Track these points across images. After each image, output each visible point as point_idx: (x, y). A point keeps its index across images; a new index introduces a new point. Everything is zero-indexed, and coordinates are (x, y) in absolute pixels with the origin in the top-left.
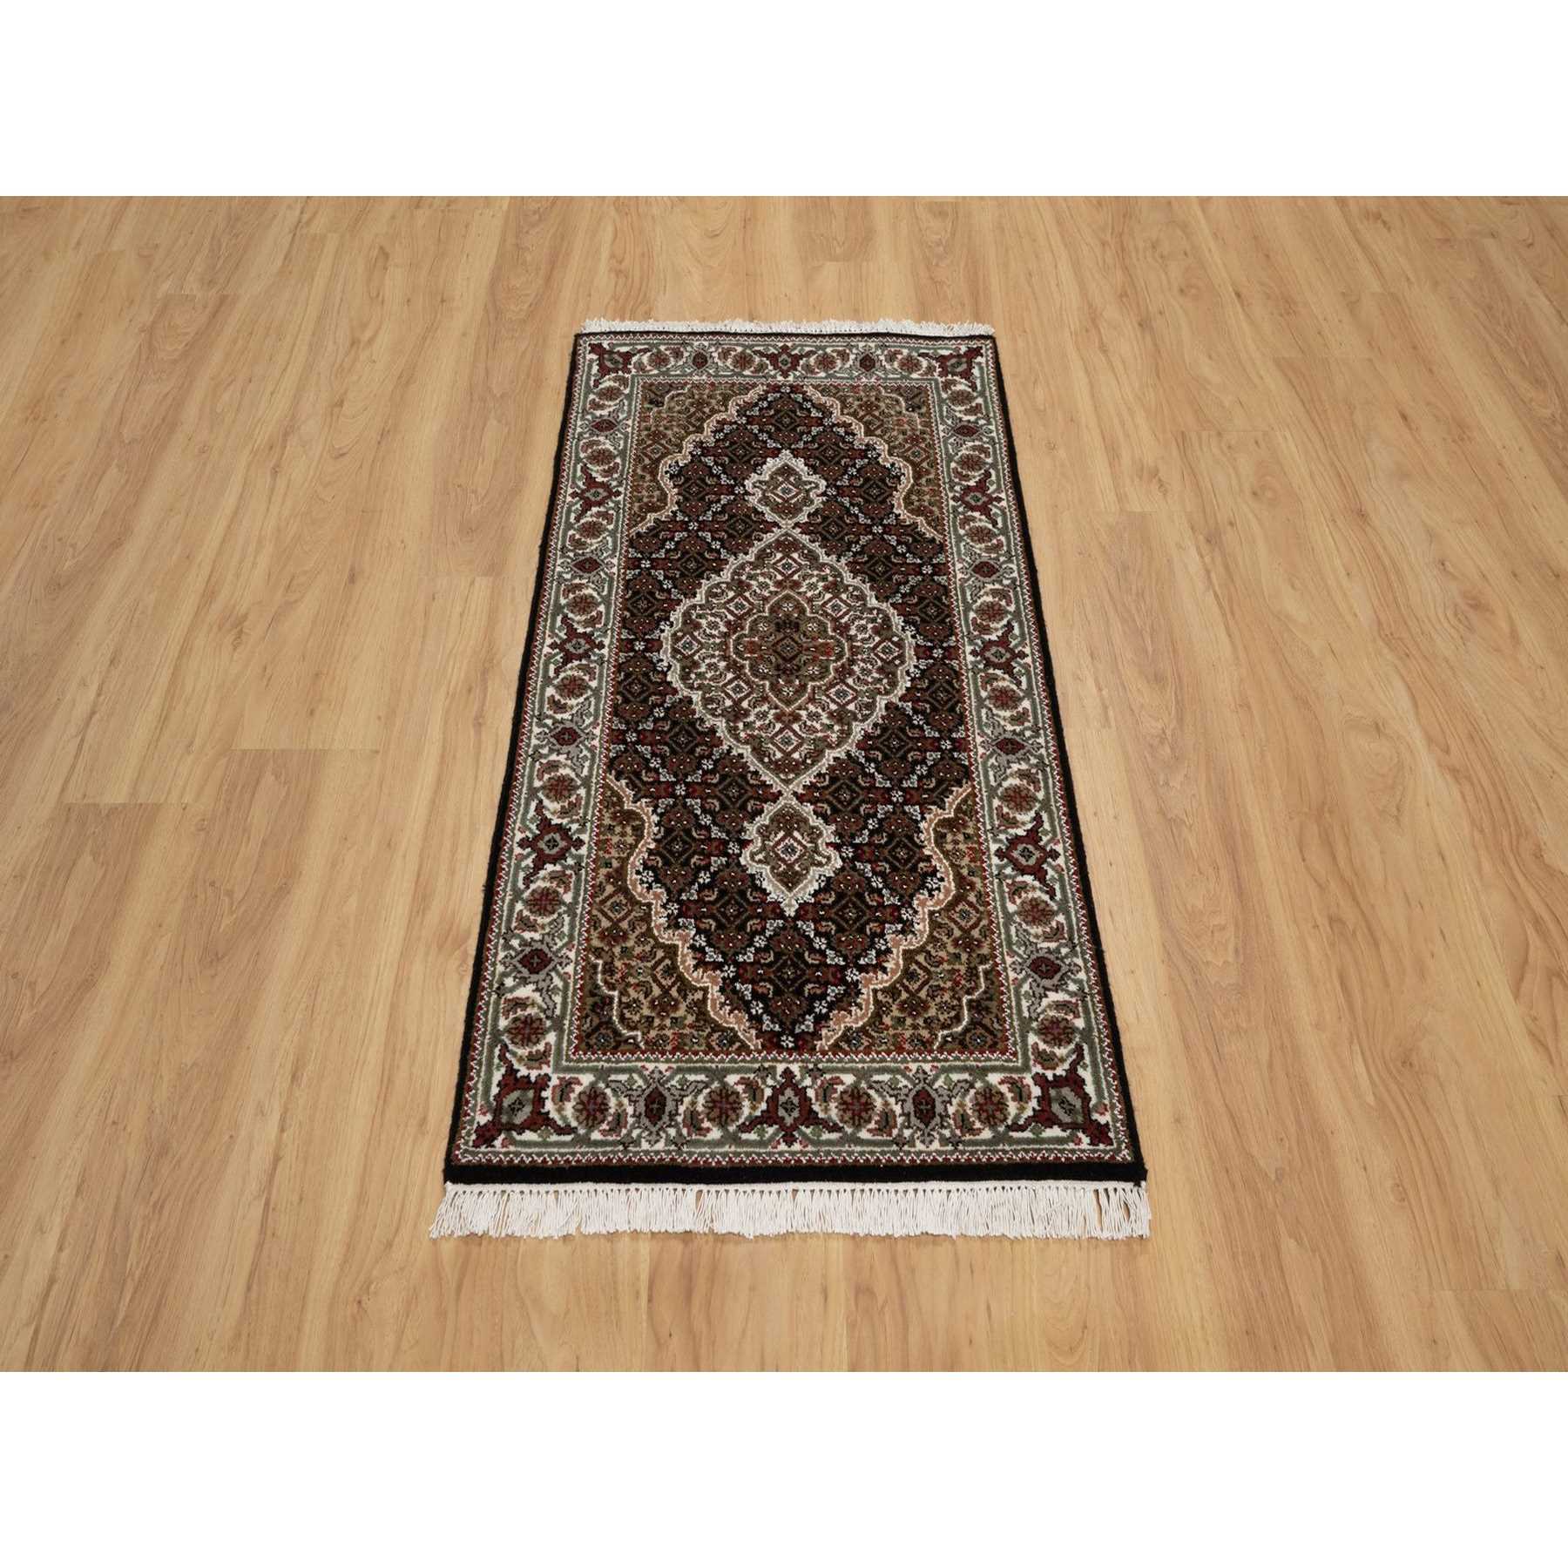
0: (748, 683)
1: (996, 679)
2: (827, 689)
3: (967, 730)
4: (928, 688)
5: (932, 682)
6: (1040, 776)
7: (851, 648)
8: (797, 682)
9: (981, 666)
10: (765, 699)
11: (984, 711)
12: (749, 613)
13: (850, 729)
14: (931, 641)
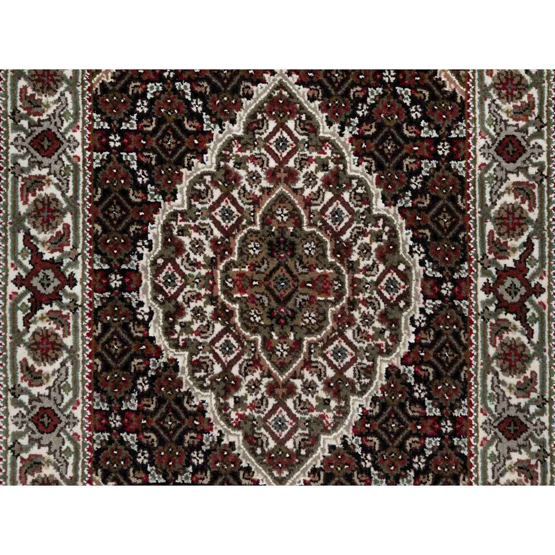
0: (238, 338)
1: (506, 329)
2: (325, 347)
3: (470, 404)
4: (433, 343)
5: (438, 335)
6: (539, 470)
7: (354, 281)
8: (292, 337)
9: (492, 308)
10: (256, 362)
11: (490, 377)
12: (237, 226)
13: (347, 405)
14: (441, 270)
